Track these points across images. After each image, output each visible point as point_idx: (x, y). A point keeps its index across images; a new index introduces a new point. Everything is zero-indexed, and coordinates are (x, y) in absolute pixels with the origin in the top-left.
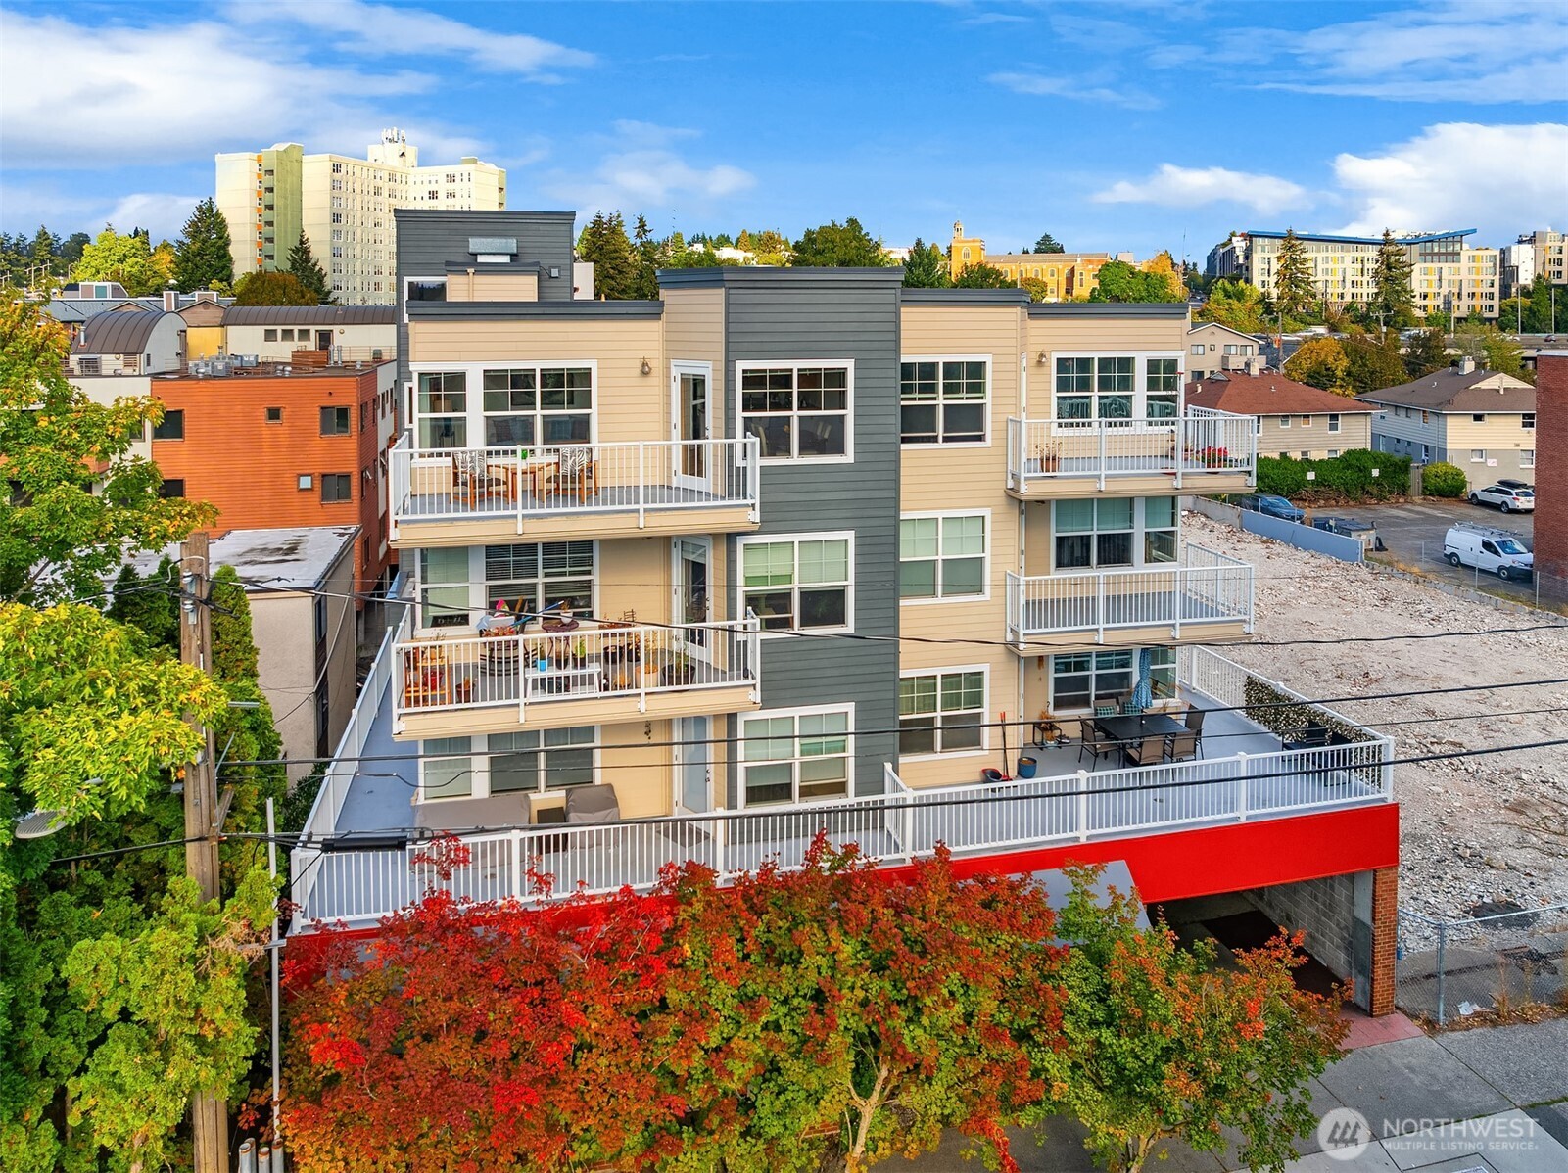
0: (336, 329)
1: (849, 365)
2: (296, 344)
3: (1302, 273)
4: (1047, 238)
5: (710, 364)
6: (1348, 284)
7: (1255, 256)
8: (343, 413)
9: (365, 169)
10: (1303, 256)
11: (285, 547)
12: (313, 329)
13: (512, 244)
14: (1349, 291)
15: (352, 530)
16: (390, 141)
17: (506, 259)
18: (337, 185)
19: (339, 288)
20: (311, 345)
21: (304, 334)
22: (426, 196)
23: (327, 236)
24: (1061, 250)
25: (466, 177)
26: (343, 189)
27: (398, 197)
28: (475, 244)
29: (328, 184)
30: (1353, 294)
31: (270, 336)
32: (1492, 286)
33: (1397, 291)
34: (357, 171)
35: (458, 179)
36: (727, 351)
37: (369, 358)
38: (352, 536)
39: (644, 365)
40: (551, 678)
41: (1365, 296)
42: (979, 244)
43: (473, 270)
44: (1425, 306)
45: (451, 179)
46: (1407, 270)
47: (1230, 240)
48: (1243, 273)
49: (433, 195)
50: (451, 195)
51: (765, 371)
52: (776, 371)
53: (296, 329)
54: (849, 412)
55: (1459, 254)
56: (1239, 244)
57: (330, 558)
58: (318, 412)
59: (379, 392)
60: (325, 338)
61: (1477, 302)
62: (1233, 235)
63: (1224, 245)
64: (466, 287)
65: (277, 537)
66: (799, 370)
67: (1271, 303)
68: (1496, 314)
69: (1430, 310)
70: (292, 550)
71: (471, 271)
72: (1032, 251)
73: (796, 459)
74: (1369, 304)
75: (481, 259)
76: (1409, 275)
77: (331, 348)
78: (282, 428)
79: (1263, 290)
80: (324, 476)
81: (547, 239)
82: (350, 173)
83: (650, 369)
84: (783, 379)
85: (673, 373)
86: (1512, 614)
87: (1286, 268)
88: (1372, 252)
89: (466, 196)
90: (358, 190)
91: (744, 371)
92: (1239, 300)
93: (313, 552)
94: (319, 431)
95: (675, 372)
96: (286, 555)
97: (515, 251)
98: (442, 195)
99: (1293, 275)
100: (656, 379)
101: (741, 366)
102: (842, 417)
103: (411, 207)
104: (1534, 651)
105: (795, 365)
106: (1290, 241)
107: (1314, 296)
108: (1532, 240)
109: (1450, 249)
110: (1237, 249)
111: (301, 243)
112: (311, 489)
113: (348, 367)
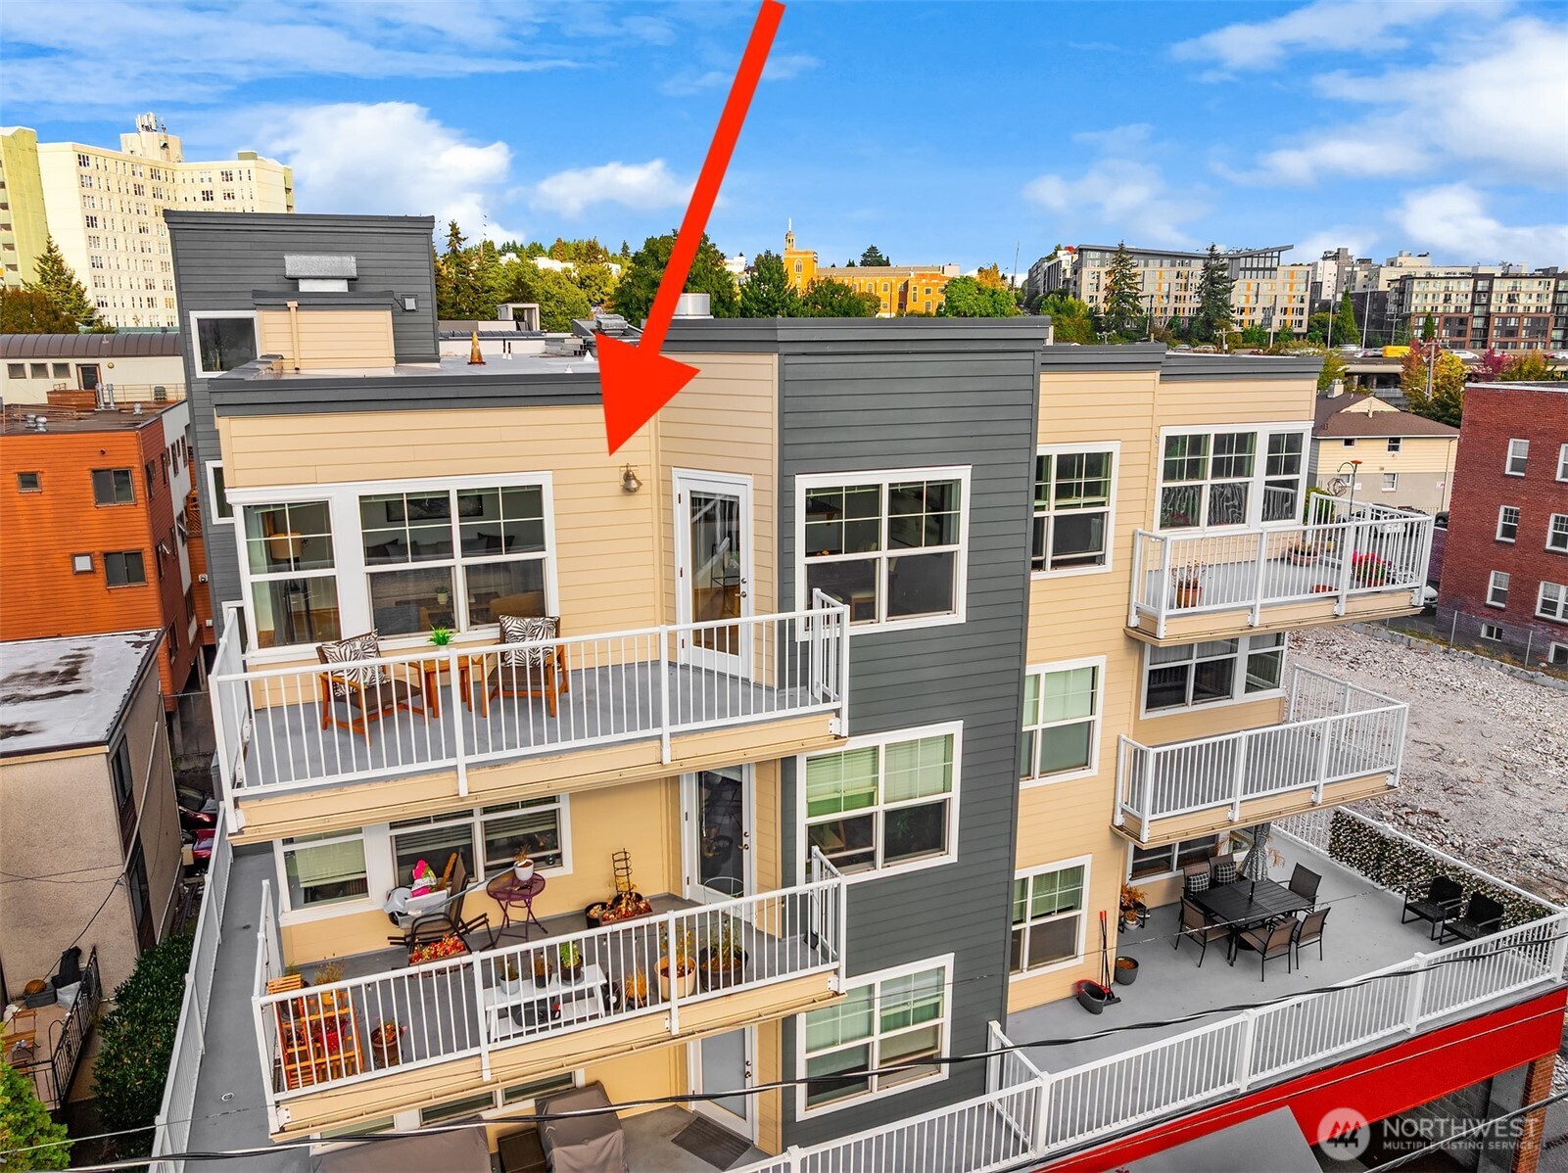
0: (103, 362)
1: (963, 474)
2: (51, 382)
3: (1131, 288)
4: (873, 249)
5: (749, 480)
6: (1172, 299)
7: (1085, 271)
8: (123, 474)
9: (120, 163)
10: (1133, 270)
11: (61, 669)
12: (72, 363)
13: (349, 264)
14: (1172, 304)
15: (152, 637)
16: (148, 128)
17: (341, 287)
18: (86, 181)
19: (102, 304)
20: (73, 382)
21: (61, 370)
22: (199, 196)
23: (83, 242)
24: (887, 264)
25: (245, 175)
26: (95, 185)
27: (165, 196)
28: (294, 264)
29: (76, 183)
30: (1176, 309)
31: (15, 371)
32: (1302, 301)
33: (1218, 306)
34: (110, 163)
35: (236, 176)
36: (782, 459)
37: (150, 397)
38: (153, 646)
39: (628, 477)
40: (530, 1004)
41: (1187, 310)
42: (812, 256)
43: (295, 304)
44: (1242, 321)
45: (227, 176)
46: (1228, 285)
47: (1056, 253)
48: (1070, 288)
49: (208, 196)
50: (229, 196)
51: (840, 489)
52: (853, 488)
53: (50, 363)
54: (961, 549)
55: (1276, 269)
56: (1066, 259)
57: (125, 686)
58: (88, 477)
59: (168, 445)
60: (90, 375)
61: (1290, 317)
62: (1058, 248)
63: (1049, 258)
64: (287, 328)
65: (46, 653)
66: (891, 485)
67: (1100, 319)
68: (1304, 329)
69: (1246, 325)
70: (71, 674)
71: (293, 304)
72: (857, 263)
73: (884, 623)
74: (1191, 319)
75: (305, 286)
76: (1229, 290)
77: (99, 387)
78: (43, 499)
79: (1091, 305)
80: (107, 555)
81: (396, 256)
82: (102, 167)
83: (640, 484)
84: (866, 499)
85: (677, 490)
86: (1426, 653)
87: (1116, 283)
88: (1197, 267)
89: (247, 197)
90: (114, 188)
91: (808, 491)
92: (1068, 316)
93: (101, 677)
94: (92, 500)
95: (682, 488)
96: (64, 682)
97: (354, 273)
98: (218, 195)
99: (1122, 292)
100: (646, 499)
101: (804, 483)
102: (950, 555)
103: (182, 209)
104: (1462, 696)
105: (885, 478)
106: (1122, 256)
107: (1140, 311)
108: (1336, 257)
109: (1268, 265)
110: (1063, 263)
111: (50, 251)
112: (92, 572)
113: (123, 410)
